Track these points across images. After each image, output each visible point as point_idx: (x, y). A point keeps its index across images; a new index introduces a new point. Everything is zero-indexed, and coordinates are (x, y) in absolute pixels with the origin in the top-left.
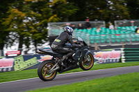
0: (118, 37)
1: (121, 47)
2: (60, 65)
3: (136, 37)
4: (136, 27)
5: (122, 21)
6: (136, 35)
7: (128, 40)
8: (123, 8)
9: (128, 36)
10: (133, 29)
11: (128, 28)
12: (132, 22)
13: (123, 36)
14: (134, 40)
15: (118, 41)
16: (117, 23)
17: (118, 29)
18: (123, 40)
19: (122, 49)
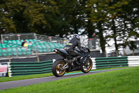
0: (4, 51)
1: (8, 61)
2: (69, 64)
3: (22, 51)
4: (22, 41)
5: (8, 35)
6: (23, 48)
7: (15, 54)
8: (9, 21)
9: (14, 49)
10: (19, 42)
11: (14, 42)
12: (19, 35)
13: (9, 50)
14: (20, 54)
15: (5, 55)
16: (4, 37)
17: (5, 43)
18: (10, 54)
19: (9, 63)
